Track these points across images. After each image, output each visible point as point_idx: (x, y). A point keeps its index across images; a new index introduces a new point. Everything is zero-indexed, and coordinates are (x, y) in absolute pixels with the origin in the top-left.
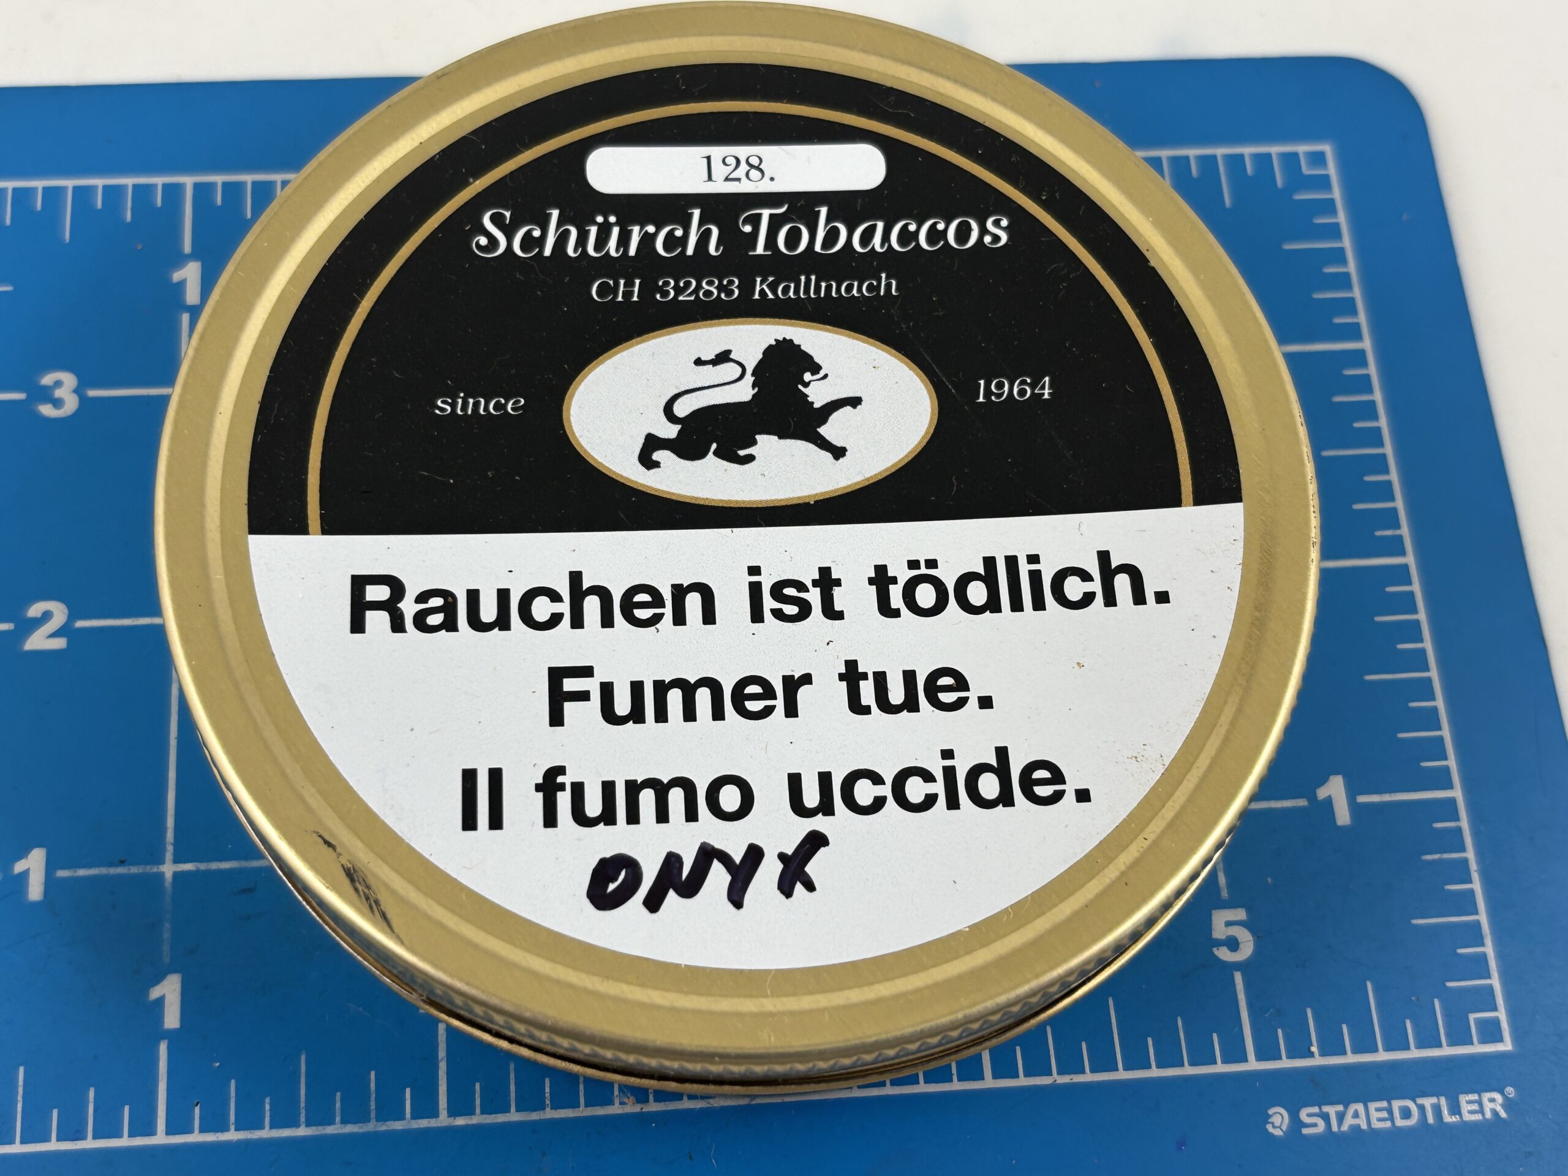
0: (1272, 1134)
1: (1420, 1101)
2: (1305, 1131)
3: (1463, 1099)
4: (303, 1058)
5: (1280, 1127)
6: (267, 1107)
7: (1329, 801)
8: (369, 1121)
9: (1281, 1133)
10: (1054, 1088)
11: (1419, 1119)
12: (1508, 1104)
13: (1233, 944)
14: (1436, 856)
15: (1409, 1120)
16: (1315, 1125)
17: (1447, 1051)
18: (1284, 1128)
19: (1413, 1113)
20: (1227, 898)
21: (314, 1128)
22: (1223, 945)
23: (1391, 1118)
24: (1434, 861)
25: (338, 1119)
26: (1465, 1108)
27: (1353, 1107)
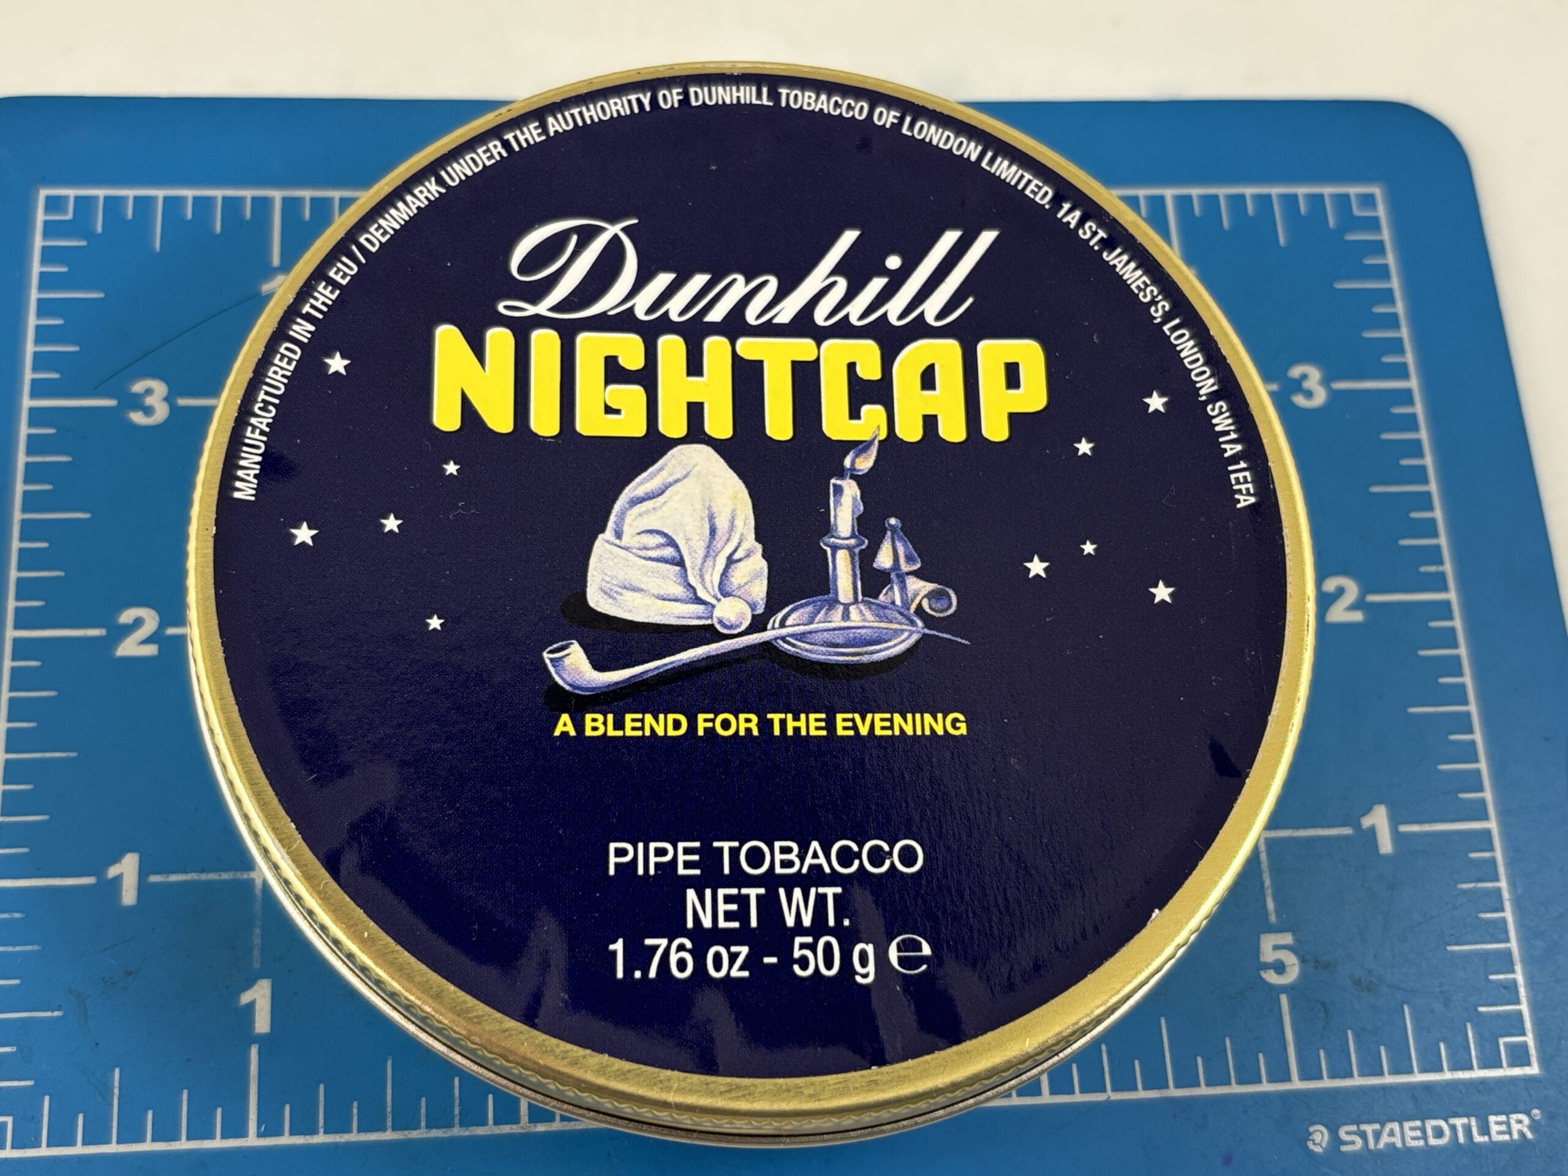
0: (1312, 1150)
1: (1452, 1121)
2: (1344, 1148)
4: (390, 1064)
5: (1320, 1144)
6: (355, 1111)
7: (1372, 831)
8: (453, 1126)
9: (1321, 1150)
10: (1108, 1105)
11: (1451, 1138)
12: (1534, 1126)
13: (1280, 968)
14: (1472, 885)
15: (1441, 1139)
16: (1353, 1143)
17: (1478, 1074)
18: (1324, 1144)
19: (1444, 1133)
20: (1275, 922)
21: (400, 1132)
22: (1270, 968)
23: (1425, 1137)
24: (1470, 889)
25: (423, 1124)
26: (1494, 1128)
27: (1389, 1126)
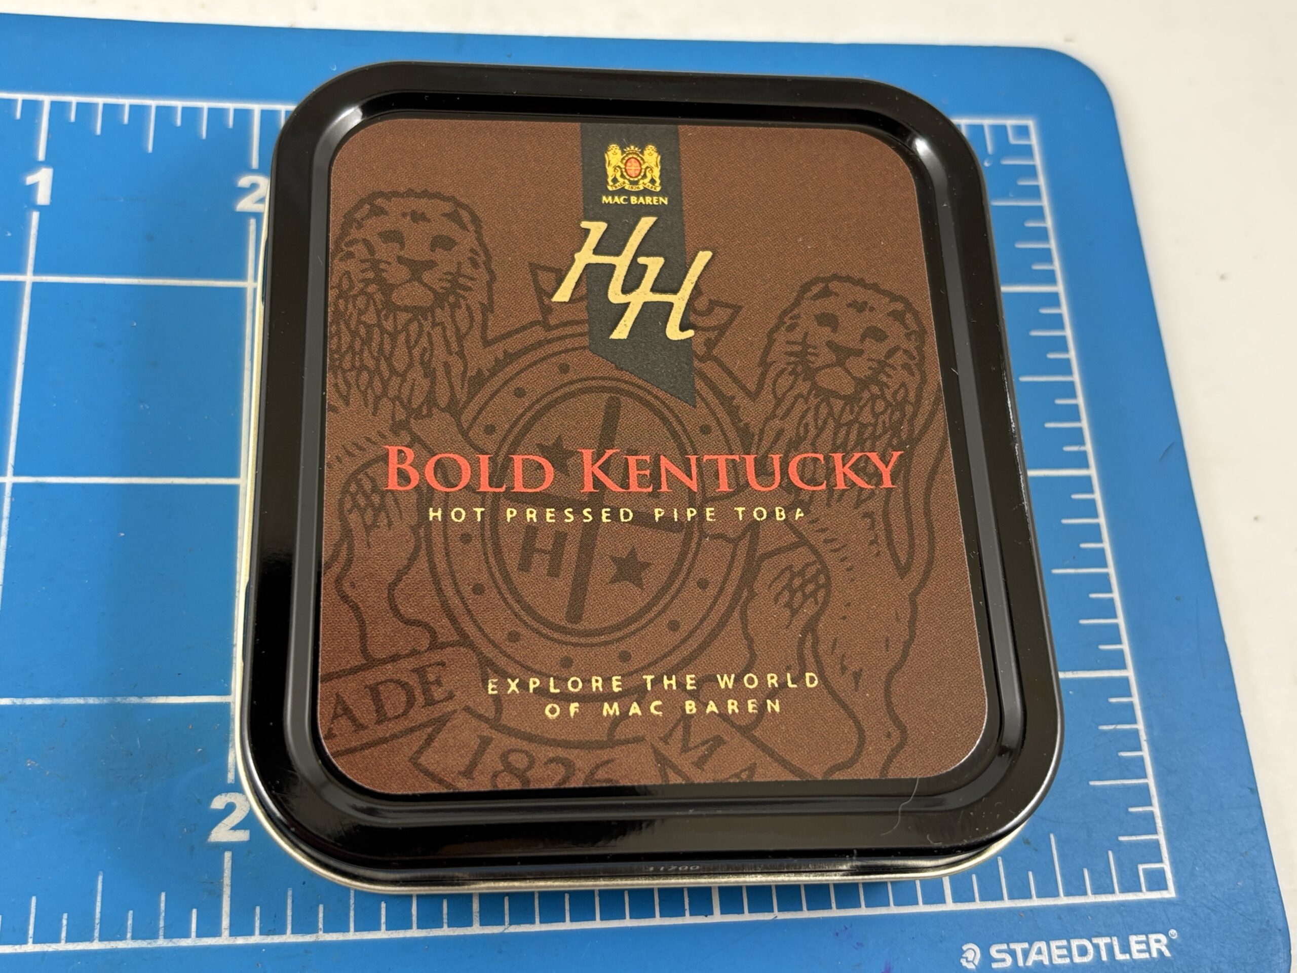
0: (966, 967)
1: (1095, 940)
2: (995, 966)
3: (1133, 939)
4: (100, 878)
5: (973, 962)
6: (65, 922)
8: (157, 938)
9: (973, 967)
10: (775, 922)
11: (1094, 956)
12: (1171, 945)
14: (1111, 727)
15: (1085, 958)
16: (1003, 960)
17: (1119, 897)
18: (976, 962)
19: (1089, 951)
21: (106, 943)
23: (1070, 955)
24: (1110, 731)
25: (129, 935)
26: (1134, 947)
27: (1037, 945)
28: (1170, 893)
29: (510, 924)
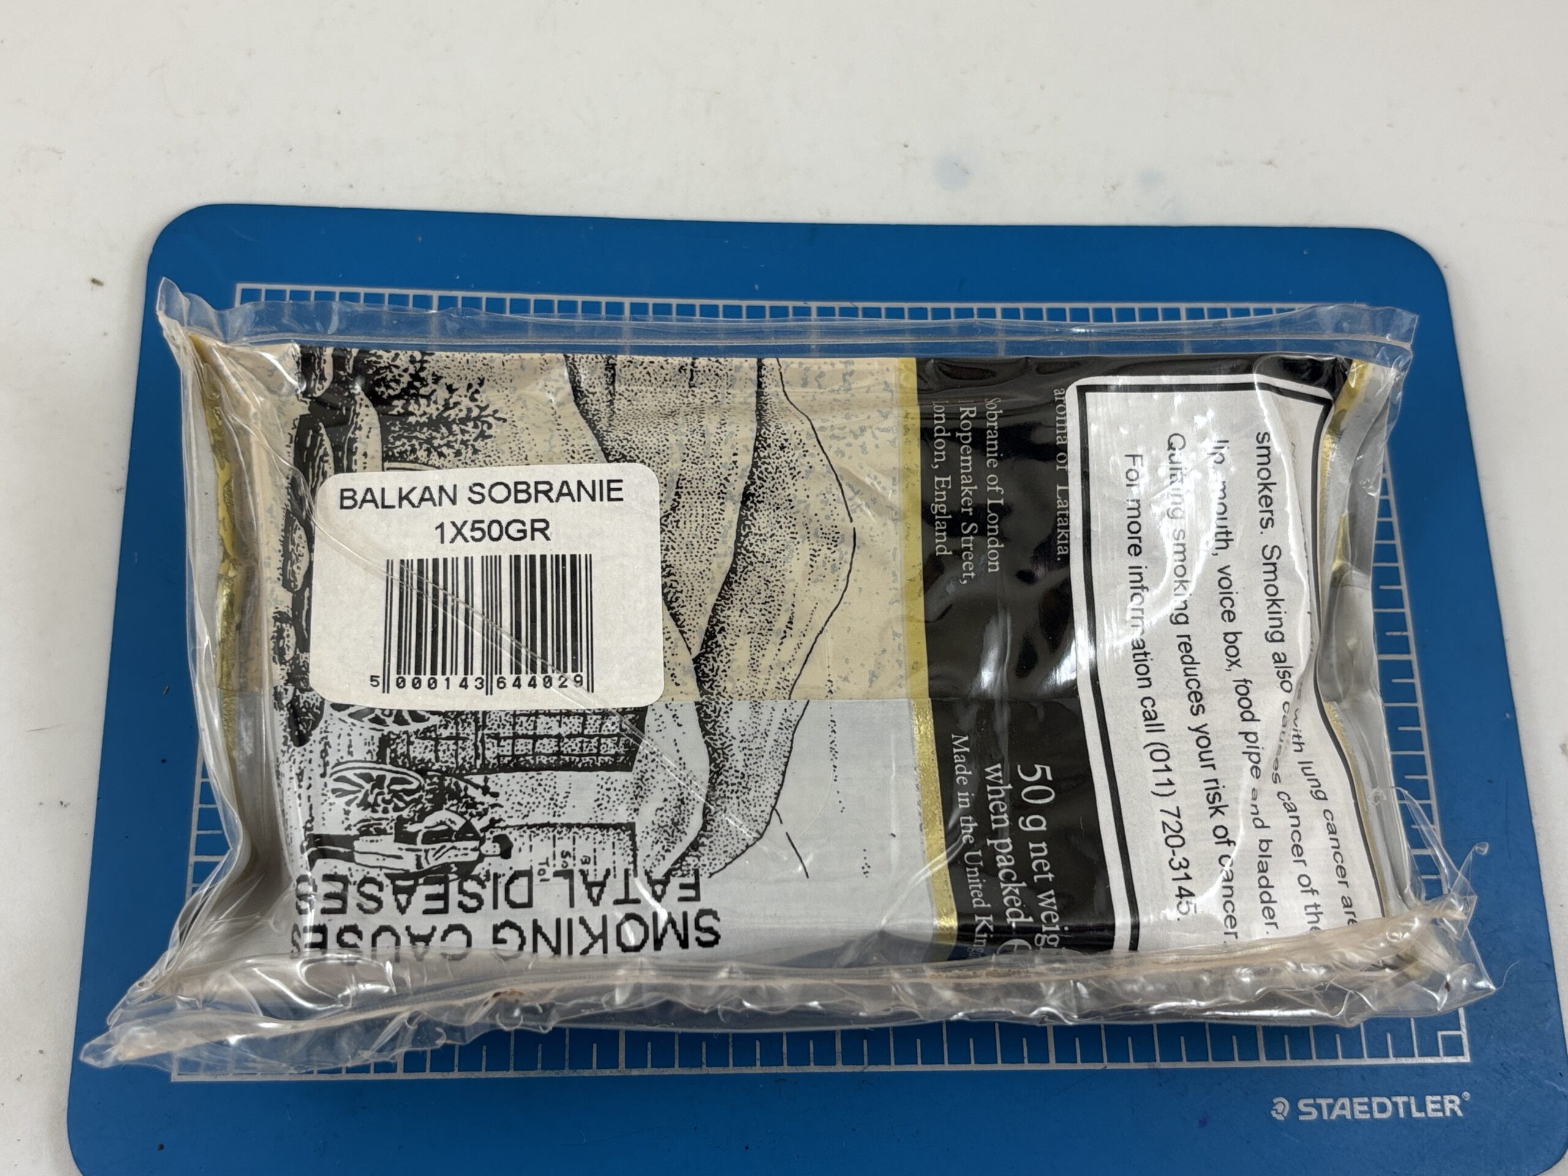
0: (1275, 1118)
1: (1394, 1099)
2: (1302, 1118)
3: (1429, 1098)
5: (1282, 1113)
6: (484, 1053)
9: (1282, 1118)
10: (1105, 1071)
11: (1393, 1113)
12: (1463, 1106)
15: (1384, 1114)
16: (1310, 1113)
18: (1285, 1114)
19: (1388, 1109)
23: (1371, 1111)
26: (1430, 1106)
27: (1341, 1101)
28: (1466, 1059)
29: (869, 1064)
